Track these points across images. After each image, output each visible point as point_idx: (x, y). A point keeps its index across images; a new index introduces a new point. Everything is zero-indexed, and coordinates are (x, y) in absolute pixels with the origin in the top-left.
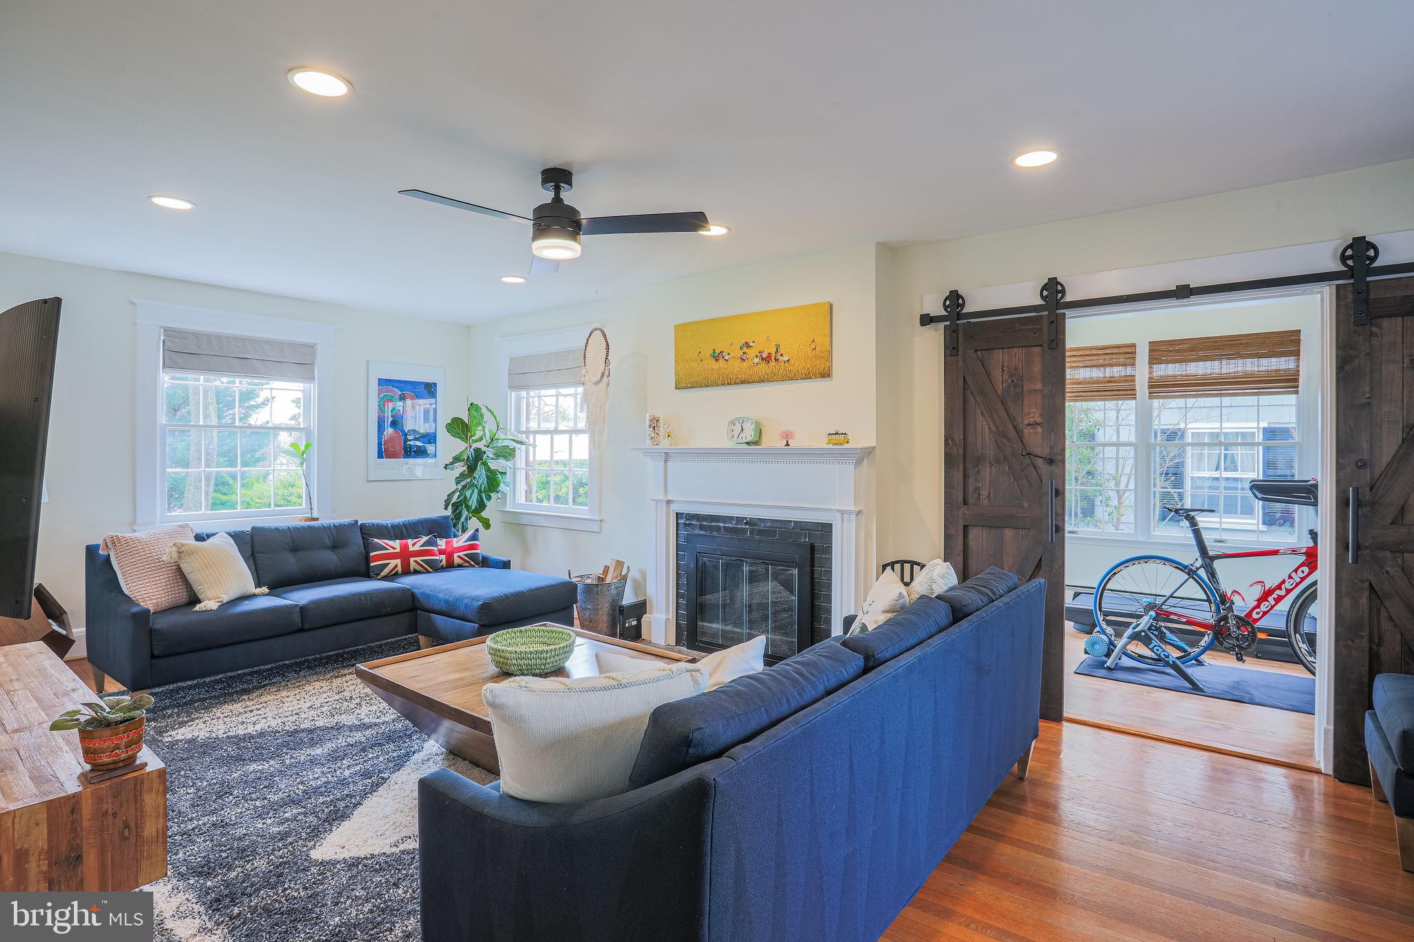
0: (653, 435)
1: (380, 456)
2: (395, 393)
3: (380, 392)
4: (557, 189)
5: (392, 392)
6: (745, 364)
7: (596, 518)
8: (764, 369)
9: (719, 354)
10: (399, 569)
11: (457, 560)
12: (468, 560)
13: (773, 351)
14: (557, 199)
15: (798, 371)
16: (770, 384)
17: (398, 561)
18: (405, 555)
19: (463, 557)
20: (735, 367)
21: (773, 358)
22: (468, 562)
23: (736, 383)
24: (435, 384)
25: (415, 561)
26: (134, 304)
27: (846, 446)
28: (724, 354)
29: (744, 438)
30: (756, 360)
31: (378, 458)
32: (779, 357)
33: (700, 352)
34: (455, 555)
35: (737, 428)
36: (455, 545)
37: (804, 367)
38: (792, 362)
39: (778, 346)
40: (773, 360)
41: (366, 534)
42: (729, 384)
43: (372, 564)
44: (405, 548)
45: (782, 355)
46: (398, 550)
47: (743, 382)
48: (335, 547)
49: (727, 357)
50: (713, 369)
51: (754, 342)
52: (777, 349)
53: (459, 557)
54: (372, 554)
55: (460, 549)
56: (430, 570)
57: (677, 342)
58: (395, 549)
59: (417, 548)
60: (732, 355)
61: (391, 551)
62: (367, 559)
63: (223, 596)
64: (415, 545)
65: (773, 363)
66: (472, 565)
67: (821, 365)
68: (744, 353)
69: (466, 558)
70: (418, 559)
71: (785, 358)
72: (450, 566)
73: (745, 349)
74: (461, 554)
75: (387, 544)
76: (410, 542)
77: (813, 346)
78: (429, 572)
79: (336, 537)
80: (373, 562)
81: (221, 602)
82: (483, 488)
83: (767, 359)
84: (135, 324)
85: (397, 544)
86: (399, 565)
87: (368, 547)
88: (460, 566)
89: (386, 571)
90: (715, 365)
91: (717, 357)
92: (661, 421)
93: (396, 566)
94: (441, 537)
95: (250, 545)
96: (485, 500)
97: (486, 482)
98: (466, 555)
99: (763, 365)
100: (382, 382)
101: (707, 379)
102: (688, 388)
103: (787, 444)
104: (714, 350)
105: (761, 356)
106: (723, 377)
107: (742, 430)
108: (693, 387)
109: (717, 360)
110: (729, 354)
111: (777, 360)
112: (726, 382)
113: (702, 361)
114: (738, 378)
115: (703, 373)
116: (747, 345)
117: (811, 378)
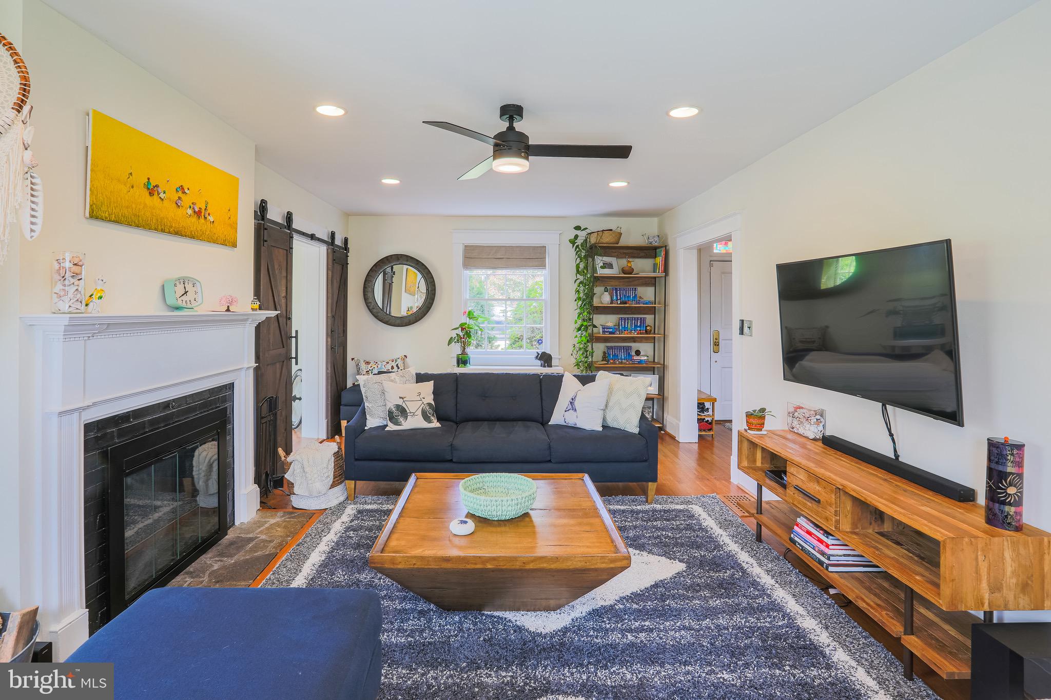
6: (180, 212)
8: (193, 223)
9: (154, 187)
13: (203, 207)
14: (511, 128)
15: (218, 236)
16: (199, 242)
20: (168, 211)
21: (203, 214)
23: (169, 232)
28: (159, 190)
29: (188, 302)
30: (189, 212)
32: (206, 215)
33: (131, 174)
35: (179, 289)
37: (222, 233)
38: (216, 224)
39: (207, 203)
40: (203, 217)
42: (163, 231)
45: (209, 214)
47: (176, 233)
49: (162, 195)
50: (145, 204)
51: (188, 189)
52: (206, 207)
60: (167, 194)
65: (202, 220)
67: (232, 235)
68: (180, 198)
71: (211, 218)
73: (180, 194)
77: (228, 215)
83: (198, 213)
90: (149, 201)
91: (152, 190)
99: (194, 219)
101: (139, 217)
102: (110, 221)
103: (228, 310)
104: (149, 179)
105: (193, 208)
106: (157, 220)
107: (186, 292)
108: (117, 222)
109: (151, 194)
110: (164, 193)
111: (205, 218)
112: (160, 227)
113: (133, 187)
114: (172, 226)
115: (134, 206)
116: (182, 189)
117: (226, 245)
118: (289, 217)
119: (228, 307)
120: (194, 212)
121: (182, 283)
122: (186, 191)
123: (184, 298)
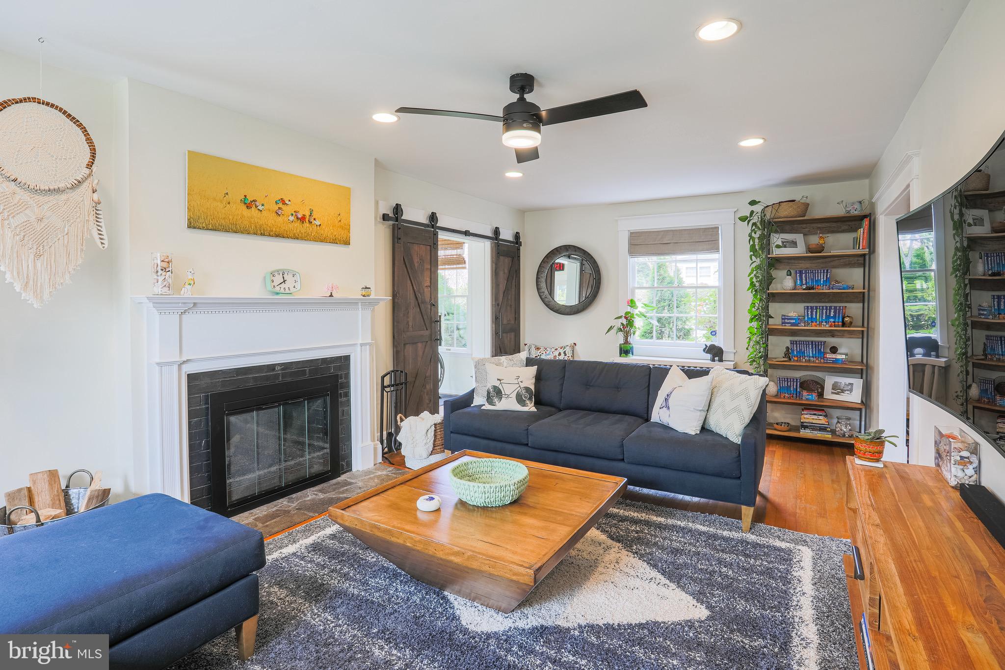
6: (280, 219)
8: (297, 227)
9: (252, 202)
13: (307, 214)
14: (522, 99)
15: (327, 236)
16: (304, 242)
20: (268, 219)
21: (307, 220)
23: (270, 235)
28: (258, 204)
29: (287, 289)
30: (292, 218)
32: (312, 220)
33: (227, 194)
35: (278, 279)
37: (332, 234)
38: (323, 227)
39: (311, 211)
40: (307, 221)
42: (262, 235)
45: (314, 219)
47: (277, 236)
49: (260, 207)
50: (243, 215)
51: (290, 201)
52: (311, 214)
60: (266, 206)
65: (307, 224)
67: (344, 234)
68: (280, 208)
71: (318, 223)
73: (281, 205)
77: (339, 219)
83: (302, 219)
90: (246, 212)
91: (249, 205)
99: (298, 224)
101: (236, 224)
102: (207, 229)
103: (331, 296)
104: (245, 196)
105: (296, 215)
106: (256, 227)
107: (284, 281)
108: (214, 229)
109: (249, 207)
110: (263, 205)
111: (310, 222)
112: (259, 232)
113: (229, 203)
114: (272, 231)
115: (231, 217)
116: (283, 201)
117: (337, 243)
118: (433, 217)
119: (331, 293)
120: (297, 218)
121: (281, 274)
122: (287, 202)
123: (283, 286)
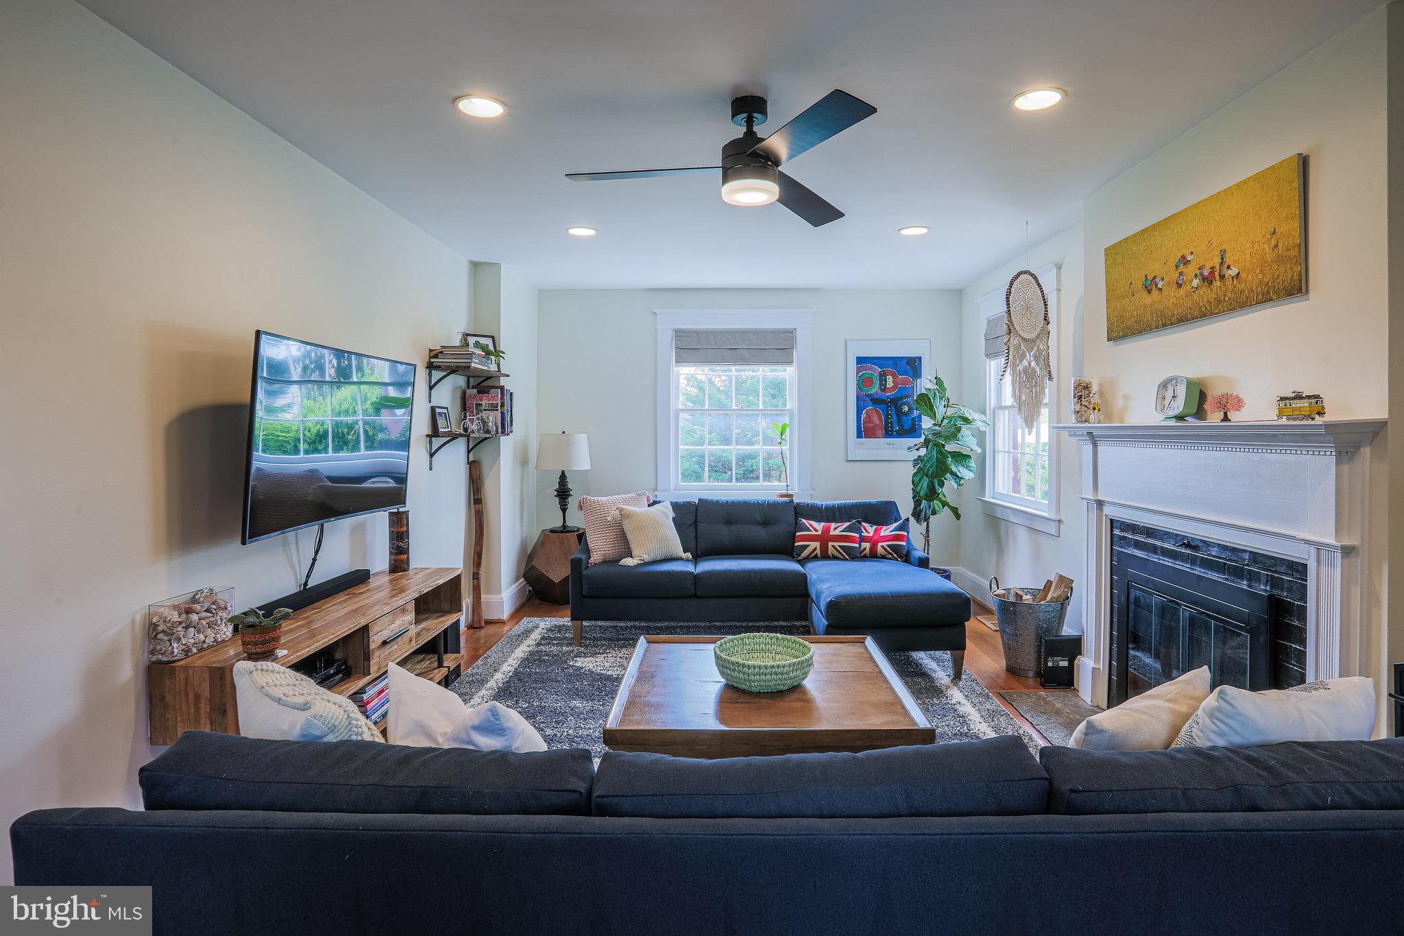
0: (1078, 407)
1: (859, 436)
2: (875, 370)
3: (858, 370)
4: (750, 122)
5: (871, 369)
6: (1182, 292)
7: (1053, 516)
8: (1206, 295)
9: (1151, 281)
10: (818, 552)
11: (880, 550)
12: (891, 551)
13: (1217, 262)
14: (750, 133)
15: (1252, 291)
16: (1212, 319)
17: (817, 544)
18: (824, 538)
19: (886, 547)
20: (1171, 298)
21: (1217, 274)
22: (891, 554)
23: (1172, 324)
24: (920, 358)
25: (833, 546)
26: (655, 313)
27: (1319, 420)
28: (1157, 280)
29: (1174, 410)
30: (1196, 282)
31: (857, 438)
32: (1225, 271)
33: (1131, 283)
34: (880, 544)
35: (1170, 394)
36: (883, 534)
37: (1261, 281)
38: (1244, 275)
39: (1223, 253)
40: (1218, 278)
41: (798, 513)
42: (1164, 325)
43: (796, 544)
44: (826, 530)
45: (1229, 267)
46: (820, 533)
47: (1180, 321)
48: (765, 523)
49: (1160, 285)
50: (1145, 304)
51: (1192, 253)
52: (1222, 259)
53: (882, 547)
54: (798, 534)
55: (885, 539)
56: (848, 557)
57: (1107, 273)
58: (816, 530)
59: (837, 532)
60: (1166, 279)
61: (814, 533)
62: (793, 538)
63: (644, 556)
64: (837, 529)
65: (1217, 283)
66: (894, 557)
67: (1286, 273)
68: (1181, 274)
69: (889, 549)
70: (836, 544)
71: (1234, 272)
72: (873, 556)
73: (1182, 268)
74: (885, 544)
75: (811, 525)
76: (833, 525)
77: (1273, 242)
78: (846, 559)
79: (766, 514)
80: (797, 542)
81: (643, 560)
82: (930, 473)
83: (1210, 278)
84: (656, 329)
85: (819, 526)
86: (818, 548)
87: (798, 527)
88: (883, 557)
89: (806, 553)
90: (1147, 300)
91: (1149, 287)
92: (1095, 389)
93: (815, 549)
94: (872, 523)
95: (694, 514)
96: (937, 487)
97: (935, 466)
98: (889, 546)
99: (1205, 289)
100: (860, 360)
101: (1142, 321)
103: (1226, 418)
104: (1147, 276)
105: (1201, 274)
106: (1158, 316)
107: (1175, 397)
108: (1125, 336)
109: (1149, 292)
110: (1163, 279)
111: (1222, 277)
112: (1160, 323)
113: (1135, 295)
114: (1174, 315)
115: (1137, 313)
116: (1184, 261)
117: (1271, 300)
119: (1225, 414)
120: (1203, 279)
121: (1175, 386)
122: (1188, 258)
123: (1174, 405)
